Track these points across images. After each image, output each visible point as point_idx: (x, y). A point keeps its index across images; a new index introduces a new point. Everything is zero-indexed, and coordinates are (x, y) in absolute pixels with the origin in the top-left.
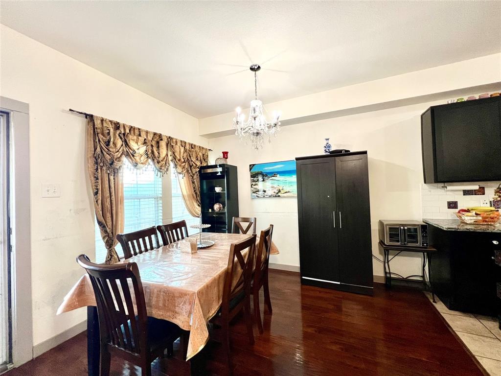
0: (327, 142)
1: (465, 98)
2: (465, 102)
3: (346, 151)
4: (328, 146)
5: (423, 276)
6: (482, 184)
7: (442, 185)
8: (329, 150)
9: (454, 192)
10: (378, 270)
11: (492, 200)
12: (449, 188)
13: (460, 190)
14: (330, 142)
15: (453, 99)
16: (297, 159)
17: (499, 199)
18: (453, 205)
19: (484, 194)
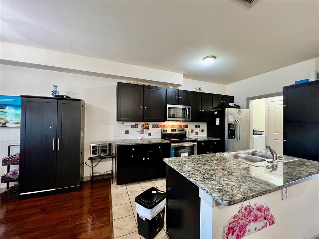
0: (55, 88)
1: (132, 82)
2: (131, 84)
3: (67, 97)
4: (54, 91)
5: (112, 171)
6: (137, 123)
7: (122, 122)
8: (55, 94)
9: (127, 126)
10: (87, 173)
11: (140, 130)
12: (125, 124)
13: (129, 125)
14: (58, 89)
15: (127, 81)
16: (22, 96)
17: (143, 129)
18: (127, 132)
19: (138, 127)
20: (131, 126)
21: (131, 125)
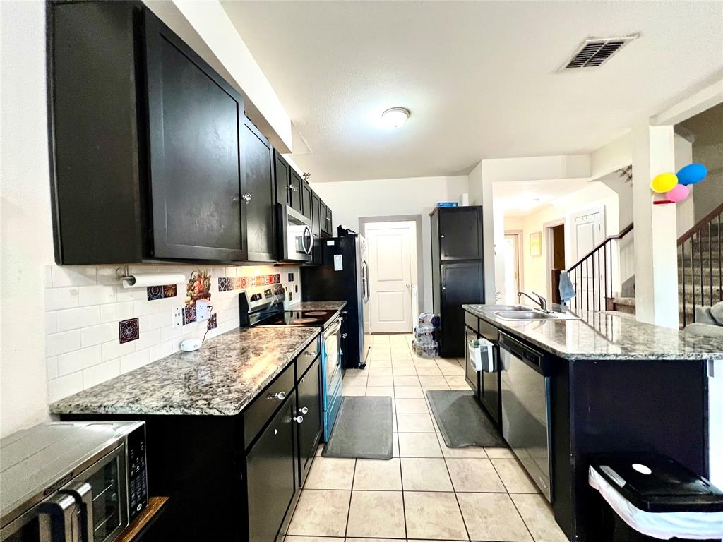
11: (184, 307)
13: (142, 288)
17: (192, 303)
18: (129, 331)
19: (175, 295)
20: (145, 294)
21: (149, 288)
